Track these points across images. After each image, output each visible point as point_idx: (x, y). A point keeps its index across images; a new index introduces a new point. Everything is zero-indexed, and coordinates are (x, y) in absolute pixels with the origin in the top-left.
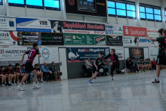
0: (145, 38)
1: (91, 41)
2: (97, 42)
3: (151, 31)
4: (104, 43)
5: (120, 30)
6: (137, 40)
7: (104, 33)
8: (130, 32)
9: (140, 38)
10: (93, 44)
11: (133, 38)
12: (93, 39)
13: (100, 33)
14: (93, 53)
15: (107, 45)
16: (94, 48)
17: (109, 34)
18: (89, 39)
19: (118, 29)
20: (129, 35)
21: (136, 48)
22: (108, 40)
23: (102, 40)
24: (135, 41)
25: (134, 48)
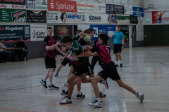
0: (74, 13)
1: (7, 18)
2: (14, 19)
3: (82, 5)
4: (23, 19)
5: (44, 3)
6: (65, 16)
7: (25, 8)
8: (55, 6)
9: (68, 13)
10: (10, 21)
11: (59, 14)
12: (9, 14)
13: (19, 7)
14: (10, 32)
15: (27, 21)
16: (11, 26)
17: (30, 9)
18: (5, 15)
19: (42, 2)
20: (55, 9)
21: (62, 26)
22: (28, 15)
23: (22, 16)
24: (62, 18)
25: (60, 26)
